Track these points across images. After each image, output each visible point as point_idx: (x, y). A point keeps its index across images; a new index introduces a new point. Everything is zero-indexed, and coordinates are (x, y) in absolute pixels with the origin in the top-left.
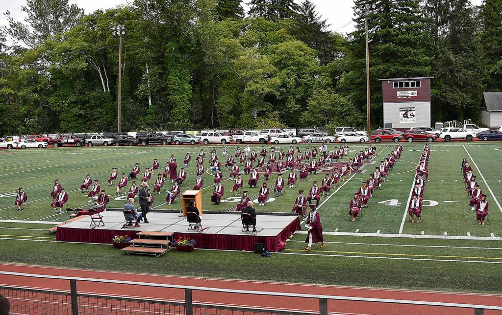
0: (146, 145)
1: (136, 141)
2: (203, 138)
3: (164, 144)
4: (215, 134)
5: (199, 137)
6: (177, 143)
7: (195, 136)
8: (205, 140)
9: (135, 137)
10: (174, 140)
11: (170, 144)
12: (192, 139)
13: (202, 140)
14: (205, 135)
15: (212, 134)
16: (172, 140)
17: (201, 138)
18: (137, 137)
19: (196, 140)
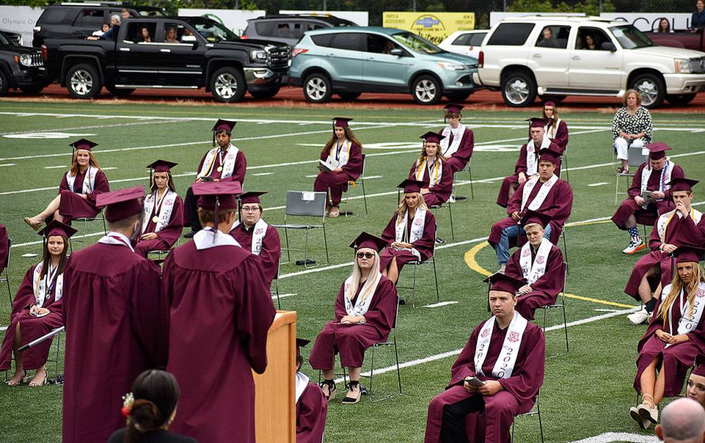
0: (95, 94)
1: (27, 62)
2: (500, 57)
3: (226, 91)
4: (583, 32)
5: (475, 52)
6: (316, 90)
7: (446, 45)
8: (513, 72)
9: (26, 40)
10: (297, 70)
11: (265, 93)
12: (421, 61)
13: (491, 72)
14: (513, 35)
15: (564, 32)
16: (279, 65)
17: (481, 59)
18: (38, 37)
19: (447, 70)
